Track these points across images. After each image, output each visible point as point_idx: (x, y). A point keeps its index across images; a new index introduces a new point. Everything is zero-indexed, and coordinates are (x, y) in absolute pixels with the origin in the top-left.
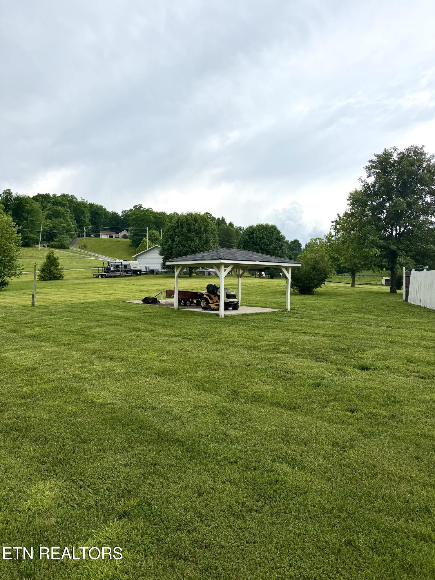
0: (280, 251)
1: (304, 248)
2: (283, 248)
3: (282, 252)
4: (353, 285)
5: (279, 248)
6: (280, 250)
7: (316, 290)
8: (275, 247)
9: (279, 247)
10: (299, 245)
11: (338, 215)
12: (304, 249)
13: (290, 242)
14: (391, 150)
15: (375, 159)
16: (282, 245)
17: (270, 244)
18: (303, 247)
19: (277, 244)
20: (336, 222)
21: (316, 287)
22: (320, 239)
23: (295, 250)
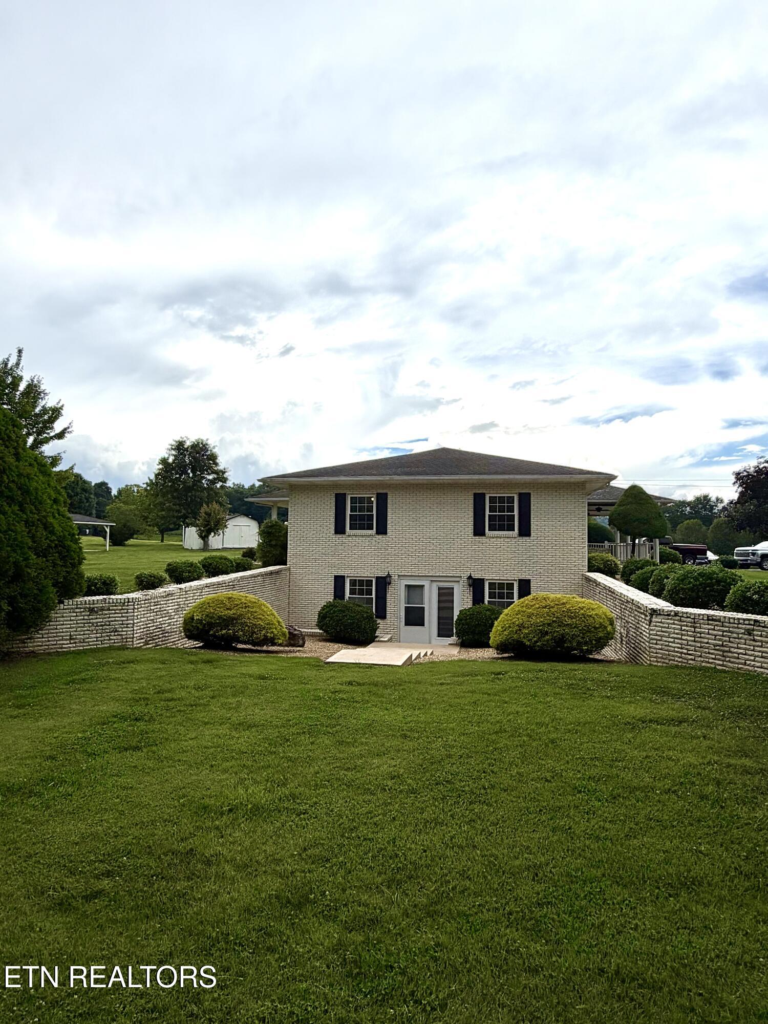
0: (87, 504)
1: (116, 494)
2: (90, 500)
3: (89, 506)
4: (162, 541)
5: (85, 501)
6: (87, 502)
7: (126, 543)
8: (81, 499)
9: (86, 499)
10: (108, 490)
11: (149, 478)
12: (115, 496)
13: (93, 484)
14: (185, 439)
15: (174, 443)
16: (90, 497)
17: (74, 496)
18: (114, 492)
19: (83, 496)
20: (147, 483)
21: (127, 541)
22: (138, 486)
23: (103, 496)
